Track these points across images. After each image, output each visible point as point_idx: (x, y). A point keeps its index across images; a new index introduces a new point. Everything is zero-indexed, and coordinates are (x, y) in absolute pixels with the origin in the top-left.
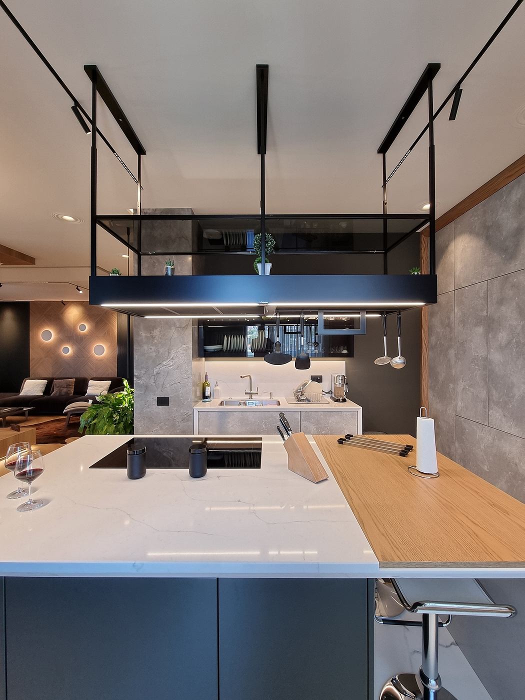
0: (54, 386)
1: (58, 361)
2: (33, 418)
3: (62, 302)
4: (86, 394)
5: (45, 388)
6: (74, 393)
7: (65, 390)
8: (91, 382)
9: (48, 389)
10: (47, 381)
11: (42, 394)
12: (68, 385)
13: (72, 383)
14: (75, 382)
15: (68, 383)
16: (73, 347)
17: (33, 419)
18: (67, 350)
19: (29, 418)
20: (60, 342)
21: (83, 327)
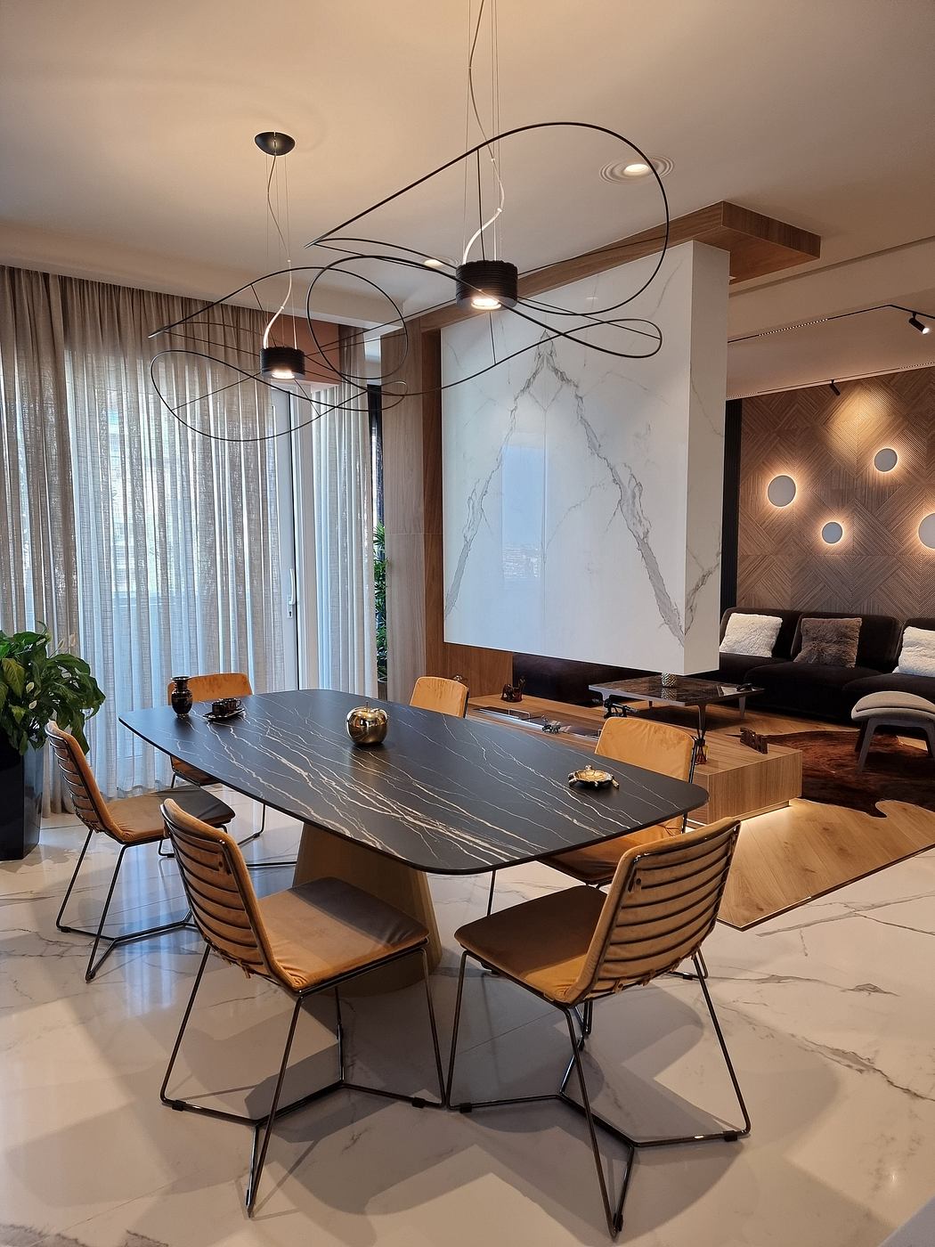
0: (800, 637)
1: (808, 561)
2: (758, 717)
3: (832, 385)
4: (896, 670)
5: (778, 638)
6: (861, 660)
7: (832, 650)
8: (911, 633)
9: (785, 641)
10: (779, 620)
11: (768, 654)
12: (842, 637)
13: (853, 629)
14: (862, 628)
15: (843, 630)
16: (853, 524)
17: (758, 720)
18: (834, 533)
19: (749, 715)
20: (817, 507)
21: (887, 460)
